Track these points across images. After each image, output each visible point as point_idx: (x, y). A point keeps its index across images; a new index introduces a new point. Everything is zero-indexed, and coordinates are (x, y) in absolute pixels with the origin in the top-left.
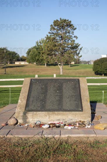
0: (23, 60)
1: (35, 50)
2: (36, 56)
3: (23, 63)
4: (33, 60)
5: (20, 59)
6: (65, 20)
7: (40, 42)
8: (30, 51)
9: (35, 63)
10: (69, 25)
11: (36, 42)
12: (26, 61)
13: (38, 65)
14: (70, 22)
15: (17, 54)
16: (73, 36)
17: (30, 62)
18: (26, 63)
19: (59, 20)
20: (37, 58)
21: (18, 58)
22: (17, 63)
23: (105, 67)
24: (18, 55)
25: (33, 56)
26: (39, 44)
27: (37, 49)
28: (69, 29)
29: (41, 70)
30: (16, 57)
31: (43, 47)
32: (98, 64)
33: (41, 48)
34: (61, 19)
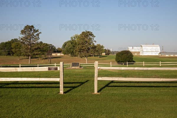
0: (59, 51)
1: (70, 44)
2: (71, 49)
3: (59, 54)
4: (68, 52)
5: (56, 51)
6: (89, 32)
7: (74, 38)
8: (66, 45)
9: (70, 54)
10: (91, 34)
11: (71, 37)
12: (62, 52)
13: (72, 56)
14: (92, 33)
15: (53, 46)
16: (94, 41)
17: (65, 54)
18: (62, 54)
19: (85, 32)
20: (72, 50)
21: (55, 50)
22: (54, 55)
23: (124, 58)
24: (55, 47)
25: (69, 49)
26: (73, 39)
27: (72, 43)
28: (91, 37)
29: (75, 60)
30: (53, 49)
31: (76, 41)
32: (119, 56)
33: (75, 42)
34: (86, 31)
